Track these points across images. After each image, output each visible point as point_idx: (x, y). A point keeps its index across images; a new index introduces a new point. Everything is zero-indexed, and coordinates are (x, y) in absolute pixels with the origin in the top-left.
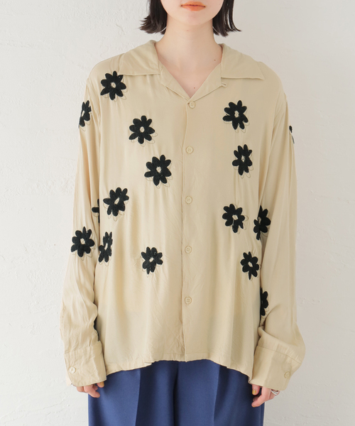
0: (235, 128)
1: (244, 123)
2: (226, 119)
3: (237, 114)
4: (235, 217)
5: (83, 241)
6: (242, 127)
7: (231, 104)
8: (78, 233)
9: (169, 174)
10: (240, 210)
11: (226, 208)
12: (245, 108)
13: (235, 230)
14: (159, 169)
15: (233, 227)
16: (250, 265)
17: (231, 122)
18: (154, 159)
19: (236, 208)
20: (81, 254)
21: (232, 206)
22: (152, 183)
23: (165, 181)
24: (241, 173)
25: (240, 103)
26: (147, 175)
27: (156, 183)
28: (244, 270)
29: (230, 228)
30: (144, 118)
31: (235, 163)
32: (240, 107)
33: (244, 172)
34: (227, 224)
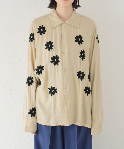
0: (79, 44)
1: (82, 42)
2: (76, 41)
3: (79, 39)
4: (81, 75)
5: (30, 81)
6: (82, 44)
7: (77, 36)
8: (29, 77)
9: (59, 62)
10: (83, 72)
11: (78, 72)
12: (82, 37)
13: (82, 80)
14: (55, 60)
15: (81, 79)
16: (88, 91)
17: (77, 42)
18: (54, 56)
19: (81, 72)
20: (29, 85)
21: (80, 71)
22: (53, 65)
23: (58, 64)
24: (82, 60)
25: (80, 35)
26: (51, 62)
27: (55, 65)
28: (86, 93)
29: (80, 79)
30: (50, 42)
31: (80, 57)
32: (80, 37)
33: (84, 59)
34: (79, 78)
